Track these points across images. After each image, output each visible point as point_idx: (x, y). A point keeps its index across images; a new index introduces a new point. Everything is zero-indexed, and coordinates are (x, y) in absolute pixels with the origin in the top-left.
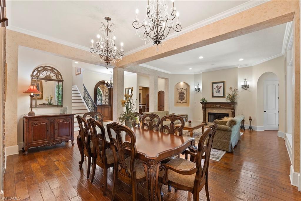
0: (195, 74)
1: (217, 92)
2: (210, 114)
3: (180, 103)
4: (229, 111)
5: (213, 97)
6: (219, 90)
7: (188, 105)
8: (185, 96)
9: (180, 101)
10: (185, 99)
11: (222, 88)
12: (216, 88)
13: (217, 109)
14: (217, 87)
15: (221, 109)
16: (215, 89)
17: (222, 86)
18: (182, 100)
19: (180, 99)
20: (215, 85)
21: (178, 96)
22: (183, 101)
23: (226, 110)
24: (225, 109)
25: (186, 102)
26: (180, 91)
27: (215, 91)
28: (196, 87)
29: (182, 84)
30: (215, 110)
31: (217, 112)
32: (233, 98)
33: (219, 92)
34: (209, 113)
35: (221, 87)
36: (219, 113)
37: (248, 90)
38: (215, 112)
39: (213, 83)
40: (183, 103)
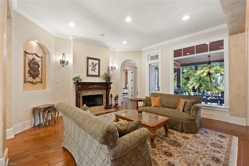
0: (57, 36)
1: (92, 70)
2: (84, 97)
3: (32, 83)
4: (104, 92)
5: (88, 75)
6: (95, 67)
7: (44, 88)
8: (40, 69)
9: (30, 79)
10: (40, 76)
11: (97, 66)
12: (91, 65)
13: (93, 90)
14: (92, 63)
15: (97, 90)
16: (90, 65)
17: (97, 64)
18: (34, 78)
19: (30, 76)
20: (90, 61)
21: (28, 68)
22: (37, 79)
23: (101, 91)
24: (100, 90)
25: (41, 83)
26: (30, 57)
27: (90, 68)
28: (60, 58)
30: (90, 92)
31: (92, 94)
32: (108, 78)
33: (95, 70)
34: (83, 96)
35: (96, 64)
36: (94, 94)
38: (91, 95)
39: (88, 58)
40: (36, 83)
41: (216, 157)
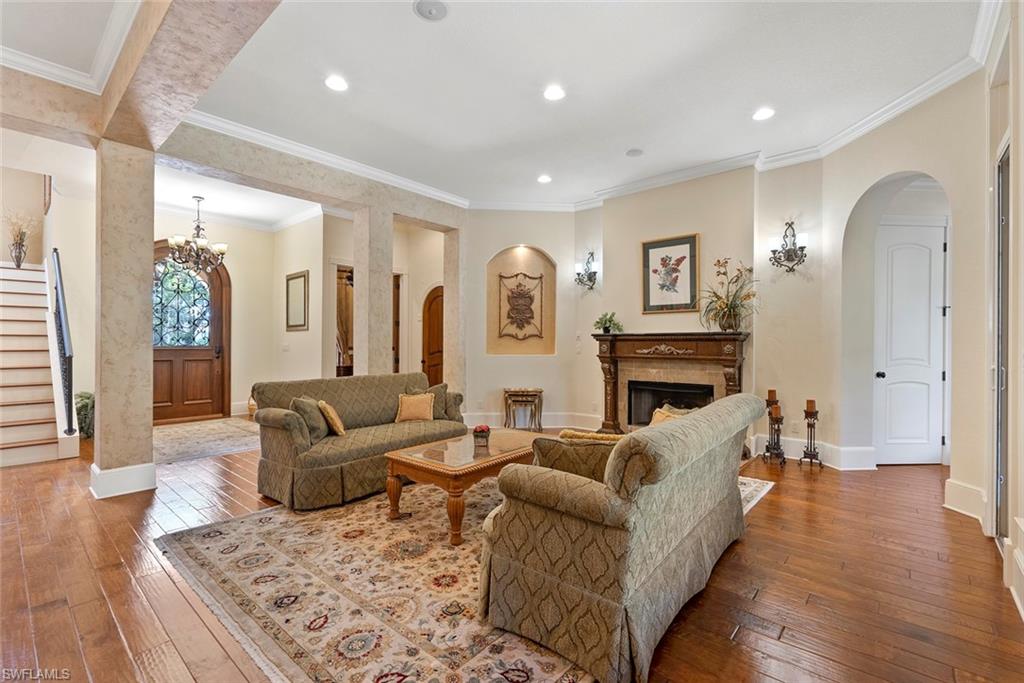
0: (579, 208)
1: (662, 287)
2: (635, 387)
3: (515, 337)
4: (717, 375)
5: (647, 308)
6: (674, 275)
7: (550, 349)
8: (535, 306)
9: (512, 329)
10: (536, 321)
11: (685, 266)
12: (660, 268)
13: (665, 365)
14: (664, 262)
15: (683, 364)
16: (655, 271)
17: (685, 257)
18: (521, 327)
19: (512, 323)
20: (655, 255)
21: (506, 307)
22: (529, 330)
23: (702, 370)
24: (698, 366)
25: (540, 337)
26: (511, 284)
27: (655, 281)
28: (580, 268)
29: (521, 253)
30: (655, 371)
31: (662, 380)
32: (731, 312)
33: (674, 285)
34: (631, 383)
35: (680, 261)
36: (672, 380)
37: (801, 274)
38: (657, 381)
39: (647, 247)
40: (525, 338)
41: (293, 605)
